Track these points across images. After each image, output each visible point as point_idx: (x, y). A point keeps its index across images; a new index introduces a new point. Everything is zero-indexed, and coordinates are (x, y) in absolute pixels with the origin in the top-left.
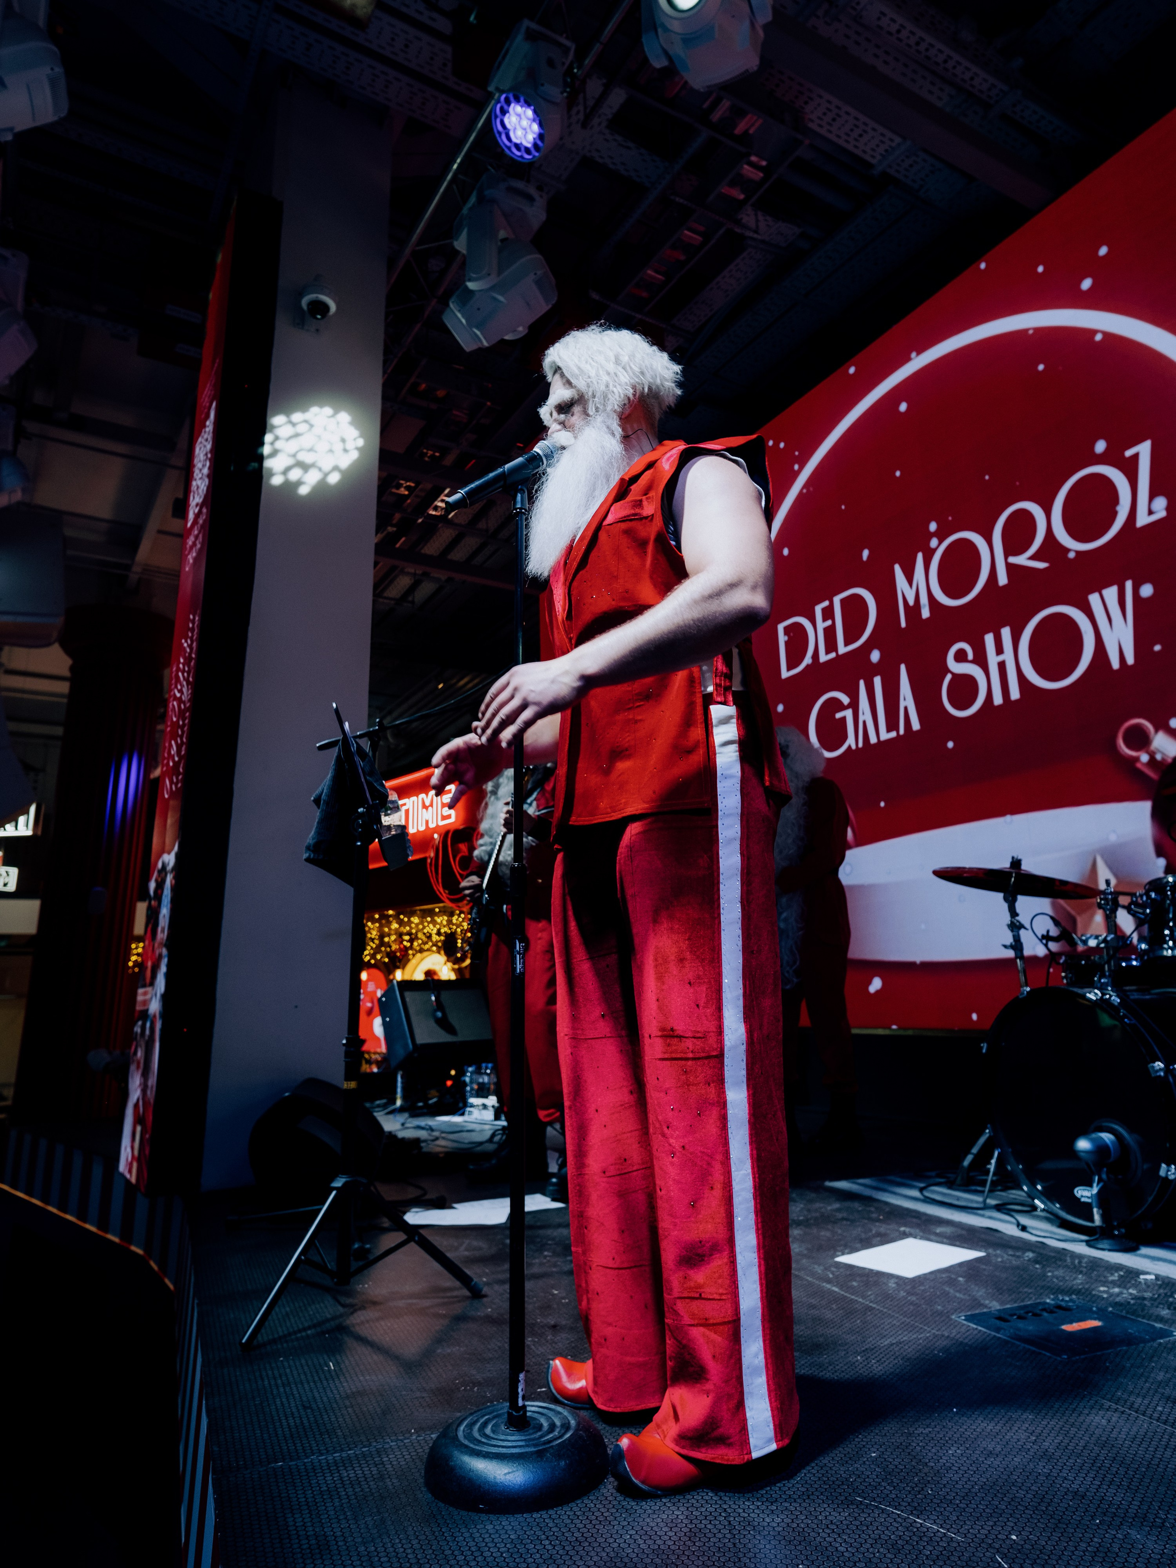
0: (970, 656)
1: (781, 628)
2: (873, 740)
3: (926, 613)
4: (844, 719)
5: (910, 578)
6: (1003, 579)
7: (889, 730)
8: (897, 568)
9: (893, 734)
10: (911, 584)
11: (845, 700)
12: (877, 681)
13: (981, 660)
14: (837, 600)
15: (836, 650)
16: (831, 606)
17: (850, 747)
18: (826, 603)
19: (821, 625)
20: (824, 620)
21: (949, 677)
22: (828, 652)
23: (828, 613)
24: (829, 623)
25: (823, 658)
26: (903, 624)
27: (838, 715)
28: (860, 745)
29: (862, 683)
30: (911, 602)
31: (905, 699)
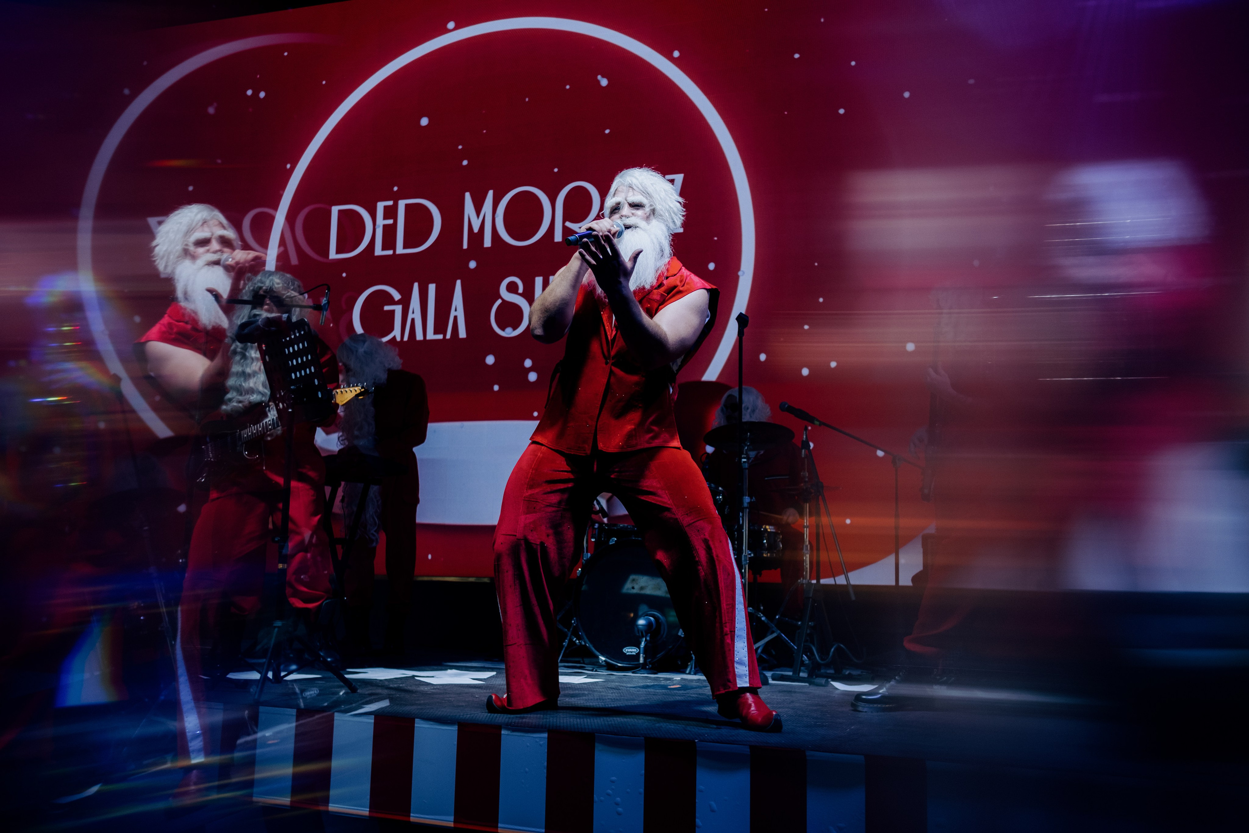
0: (521, 290)
1: (335, 210)
2: (419, 336)
3: (488, 243)
4: (393, 312)
5: (478, 209)
6: (558, 237)
7: (435, 333)
8: (468, 196)
9: (440, 337)
10: (478, 215)
11: (397, 296)
12: (432, 288)
13: (529, 296)
14: (402, 204)
15: (393, 247)
16: (395, 206)
17: (394, 337)
18: (390, 203)
19: (381, 221)
20: (385, 218)
21: (499, 301)
22: (384, 248)
23: (390, 213)
24: (390, 222)
25: (378, 251)
26: (465, 246)
27: (386, 308)
28: (406, 338)
29: (416, 285)
30: (476, 230)
31: (456, 310)
